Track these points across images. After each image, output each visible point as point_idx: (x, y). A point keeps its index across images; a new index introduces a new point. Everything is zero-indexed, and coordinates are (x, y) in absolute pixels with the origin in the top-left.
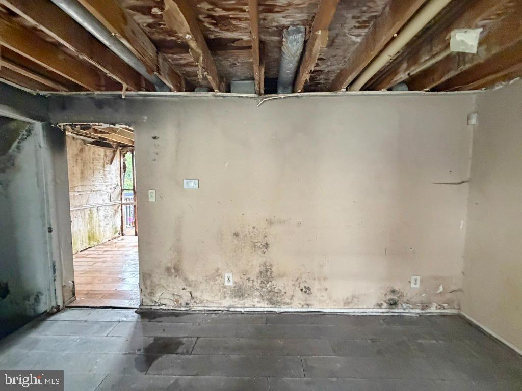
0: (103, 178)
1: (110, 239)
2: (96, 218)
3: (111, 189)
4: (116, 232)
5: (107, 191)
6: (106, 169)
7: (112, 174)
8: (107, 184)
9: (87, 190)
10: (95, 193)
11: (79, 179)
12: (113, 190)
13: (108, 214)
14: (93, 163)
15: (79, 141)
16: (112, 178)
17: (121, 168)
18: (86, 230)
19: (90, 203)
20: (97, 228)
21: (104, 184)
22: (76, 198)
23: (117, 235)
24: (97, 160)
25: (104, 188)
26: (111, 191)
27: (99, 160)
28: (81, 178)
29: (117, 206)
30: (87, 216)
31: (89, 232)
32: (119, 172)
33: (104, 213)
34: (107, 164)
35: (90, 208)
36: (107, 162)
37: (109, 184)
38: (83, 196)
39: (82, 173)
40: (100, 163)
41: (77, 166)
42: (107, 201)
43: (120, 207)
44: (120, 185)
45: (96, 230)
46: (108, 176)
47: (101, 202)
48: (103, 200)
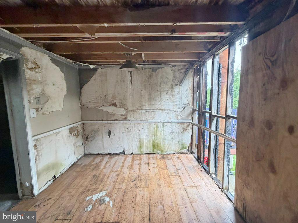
0: (170, 98)
1: (175, 152)
2: (161, 132)
3: (179, 108)
4: (184, 148)
5: (174, 110)
6: (174, 90)
7: (182, 94)
8: (175, 103)
9: (153, 108)
10: (161, 111)
11: (148, 100)
12: (182, 109)
13: (174, 130)
14: (160, 86)
15: (147, 70)
16: (181, 98)
17: (194, 87)
18: (151, 140)
19: (155, 119)
20: (162, 140)
21: (171, 103)
22: (143, 114)
23: (185, 151)
24: (165, 83)
25: (172, 107)
26: (179, 110)
27: (167, 83)
28: (149, 99)
29: (186, 125)
30: (152, 129)
31: (153, 142)
32: (191, 92)
33: (170, 129)
34: (176, 85)
35: (156, 123)
36: (176, 83)
37: (179, 103)
38: (149, 113)
39: (150, 95)
40: (168, 85)
41: (145, 90)
42: (174, 119)
43: (191, 126)
44: (191, 104)
45: (160, 142)
46: (177, 96)
47: (168, 119)
48: (170, 117)
